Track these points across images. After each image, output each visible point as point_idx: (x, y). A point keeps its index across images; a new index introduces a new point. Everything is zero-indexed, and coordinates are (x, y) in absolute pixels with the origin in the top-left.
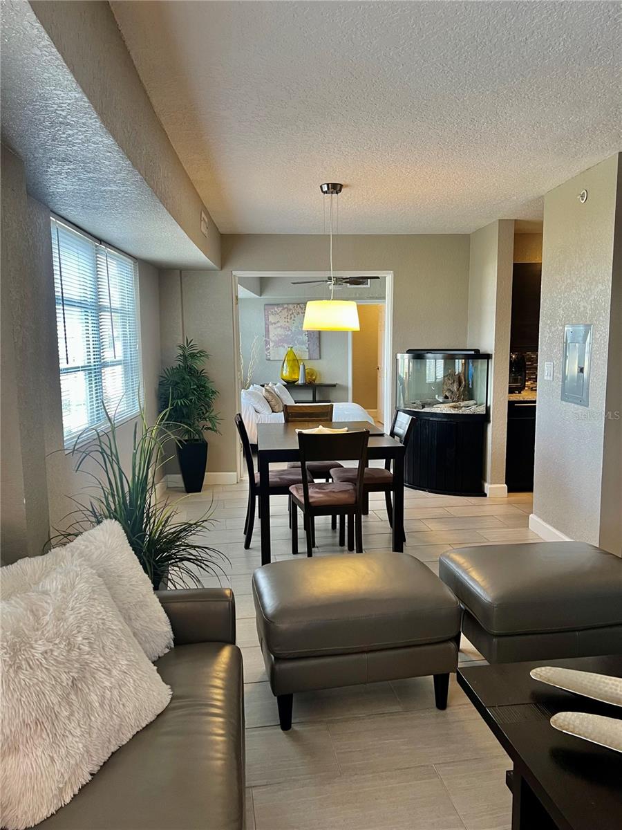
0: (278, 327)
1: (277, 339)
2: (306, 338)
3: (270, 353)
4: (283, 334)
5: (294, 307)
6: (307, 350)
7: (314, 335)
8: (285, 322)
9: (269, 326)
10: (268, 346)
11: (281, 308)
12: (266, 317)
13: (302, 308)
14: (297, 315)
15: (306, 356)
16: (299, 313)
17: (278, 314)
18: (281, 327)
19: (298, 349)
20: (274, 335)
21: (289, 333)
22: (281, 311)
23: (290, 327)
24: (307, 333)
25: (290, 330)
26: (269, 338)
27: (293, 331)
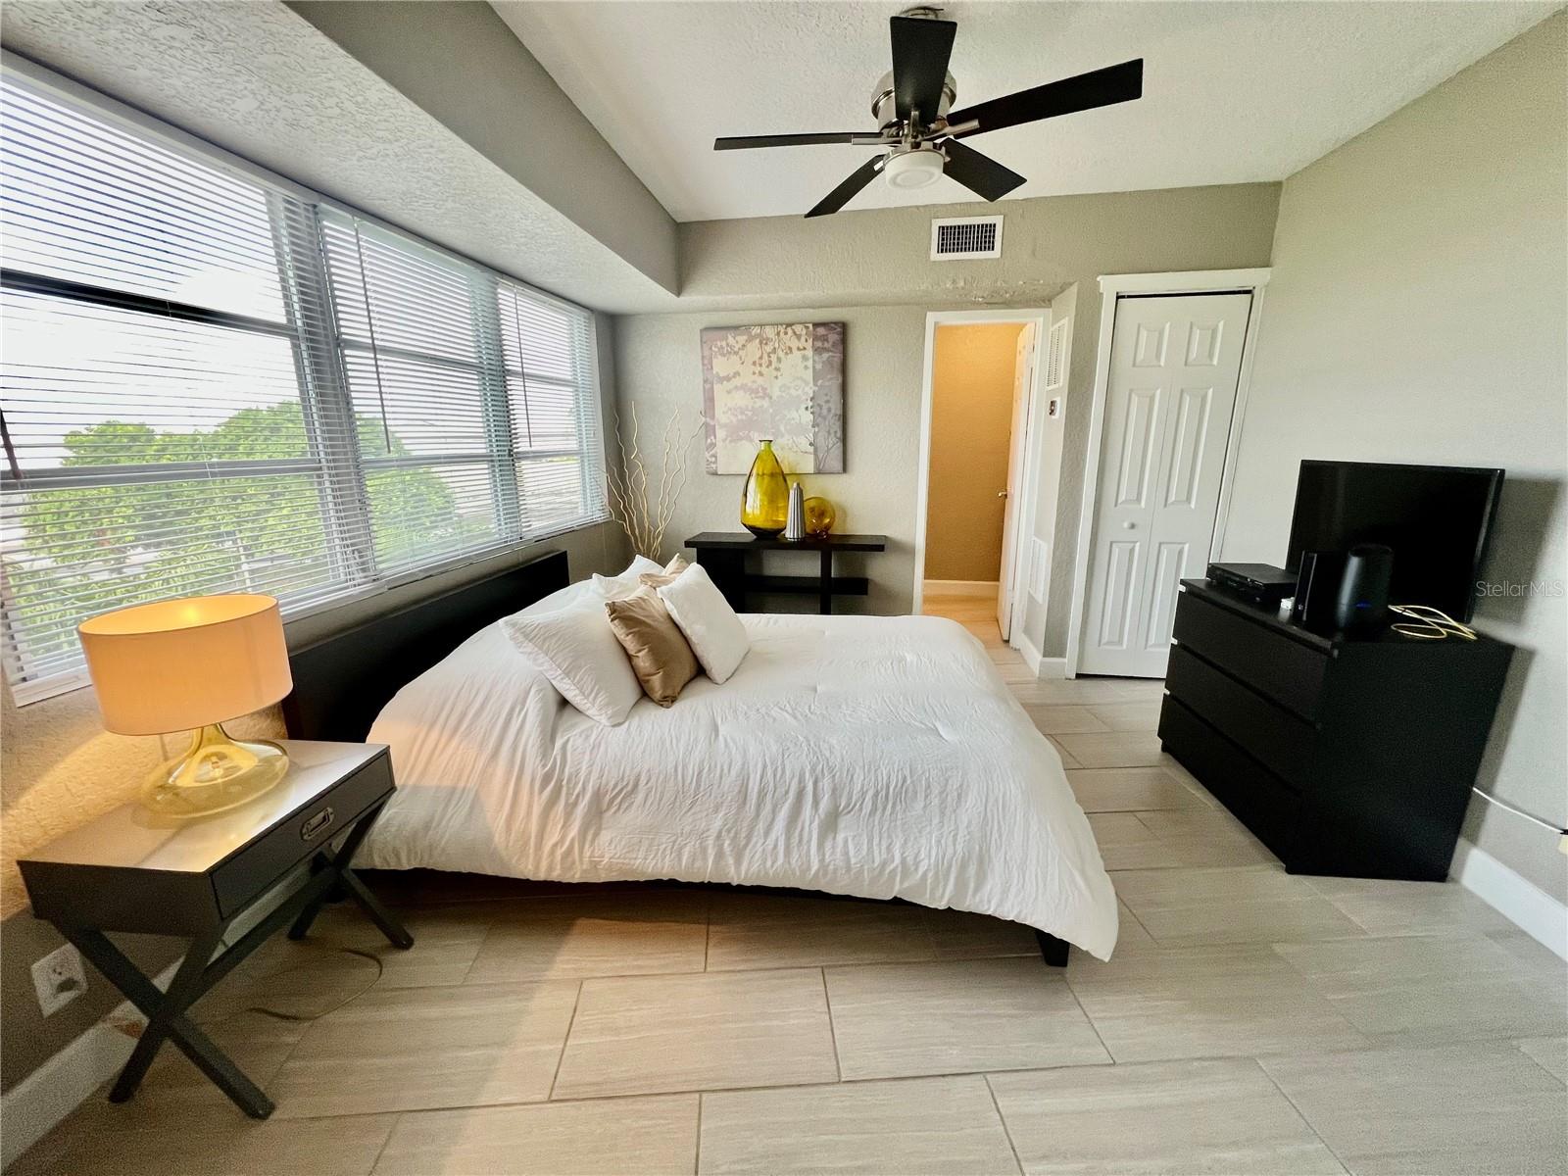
0: (737, 388)
1: (734, 420)
2: (808, 417)
3: (716, 457)
4: (750, 408)
5: (778, 334)
6: (811, 449)
7: (829, 410)
8: (754, 373)
9: (715, 386)
10: (713, 438)
11: (745, 337)
12: (706, 362)
13: (799, 337)
14: (786, 353)
15: (808, 465)
16: (790, 348)
17: (736, 353)
18: (743, 387)
19: (788, 444)
20: (725, 410)
21: (766, 403)
22: (743, 346)
23: (766, 389)
24: (810, 404)
25: (766, 395)
26: (713, 417)
27: (774, 398)
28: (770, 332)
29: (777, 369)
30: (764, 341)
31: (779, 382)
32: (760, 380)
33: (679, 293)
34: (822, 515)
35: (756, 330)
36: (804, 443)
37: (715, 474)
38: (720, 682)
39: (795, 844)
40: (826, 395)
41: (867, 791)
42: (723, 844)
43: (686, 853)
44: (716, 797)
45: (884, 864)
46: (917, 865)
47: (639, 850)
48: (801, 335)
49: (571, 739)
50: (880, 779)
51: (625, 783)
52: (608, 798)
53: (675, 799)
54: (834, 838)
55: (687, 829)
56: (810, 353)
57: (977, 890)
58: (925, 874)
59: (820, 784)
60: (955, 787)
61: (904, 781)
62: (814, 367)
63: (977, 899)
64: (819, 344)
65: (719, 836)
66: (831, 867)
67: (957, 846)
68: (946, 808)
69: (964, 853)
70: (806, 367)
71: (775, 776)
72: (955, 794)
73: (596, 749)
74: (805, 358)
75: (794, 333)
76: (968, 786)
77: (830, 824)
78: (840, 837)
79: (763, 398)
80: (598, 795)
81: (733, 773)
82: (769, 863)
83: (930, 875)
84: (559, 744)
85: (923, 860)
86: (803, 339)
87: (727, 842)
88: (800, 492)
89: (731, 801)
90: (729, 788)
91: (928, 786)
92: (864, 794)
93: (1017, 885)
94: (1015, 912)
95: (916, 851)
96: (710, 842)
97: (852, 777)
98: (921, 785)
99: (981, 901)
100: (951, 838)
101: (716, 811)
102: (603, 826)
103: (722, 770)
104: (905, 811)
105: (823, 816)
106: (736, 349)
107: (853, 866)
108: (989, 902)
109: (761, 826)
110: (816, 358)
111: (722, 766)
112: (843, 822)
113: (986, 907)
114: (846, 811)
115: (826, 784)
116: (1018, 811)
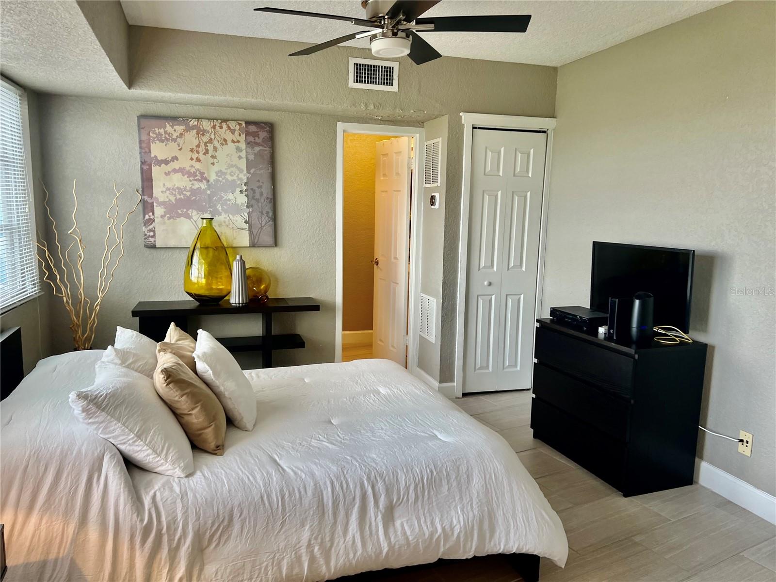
0: (175, 171)
1: (173, 199)
2: (242, 199)
3: (154, 232)
4: (188, 188)
5: (214, 127)
6: (246, 226)
7: (261, 194)
8: (192, 159)
9: (153, 168)
10: (151, 214)
11: (183, 127)
12: (144, 145)
13: (233, 132)
14: (222, 144)
15: (244, 240)
16: (225, 140)
17: (175, 140)
18: (181, 170)
19: (225, 222)
20: (164, 189)
21: (203, 186)
22: (181, 134)
23: (204, 173)
24: (245, 188)
25: (203, 178)
26: (151, 195)
27: (212, 181)
28: (206, 125)
29: (213, 157)
30: (201, 132)
31: (216, 168)
32: (198, 165)
33: (130, 87)
34: (259, 281)
35: (193, 122)
36: (239, 220)
37: (153, 247)
38: (251, 429)
39: (368, 536)
40: (259, 181)
41: (409, 486)
42: (313, 550)
43: (285, 564)
44: (300, 515)
45: (432, 535)
46: (452, 529)
47: (243, 573)
48: (234, 130)
49: (158, 494)
50: (416, 475)
51: (221, 520)
52: (208, 535)
53: (268, 523)
54: (394, 525)
55: (282, 545)
56: (243, 145)
57: (491, 537)
58: (459, 534)
59: (377, 488)
60: (464, 472)
61: (432, 472)
62: (247, 158)
63: (492, 543)
64: (251, 139)
65: (309, 545)
66: (397, 547)
67: (474, 511)
68: (461, 487)
69: (479, 514)
70: (240, 157)
71: (342, 488)
72: (465, 476)
73: (185, 498)
74: (239, 150)
75: (229, 127)
76: (472, 469)
77: (389, 517)
78: (398, 523)
79: (201, 181)
80: (198, 536)
81: (310, 493)
82: (351, 556)
83: (462, 535)
84: (147, 501)
85: (456, 525)
86: (237, 133)
87: (316, 549)
88: (243, 263)
89: (313, 515)
90: (310, 504)
91: (448, 474)
92: (407, 488)
93: (514, 528)
94: (516, 546)
95: (450, 520)
96: (303, 551)
97: (397, 477)
98: (444, 475)
99: (495, 545)
100: (469, 507)
101: (303, 525)
102: (205, 562)
103: (300, 493)
104: (436, 495)
105: (383, 511)
106: (174, 137)
107: (411, 542)
108: (499, 544)
109: (339, 529)
110: (249, 150)
111: (299, 490)
112: (397, 513)
113: (498, 548)
114: (398, 504)
115: (380, 486)
116: (504, 480)
